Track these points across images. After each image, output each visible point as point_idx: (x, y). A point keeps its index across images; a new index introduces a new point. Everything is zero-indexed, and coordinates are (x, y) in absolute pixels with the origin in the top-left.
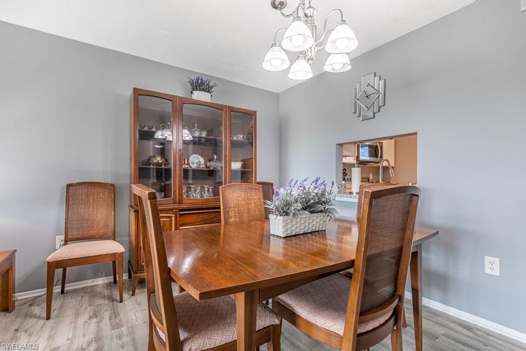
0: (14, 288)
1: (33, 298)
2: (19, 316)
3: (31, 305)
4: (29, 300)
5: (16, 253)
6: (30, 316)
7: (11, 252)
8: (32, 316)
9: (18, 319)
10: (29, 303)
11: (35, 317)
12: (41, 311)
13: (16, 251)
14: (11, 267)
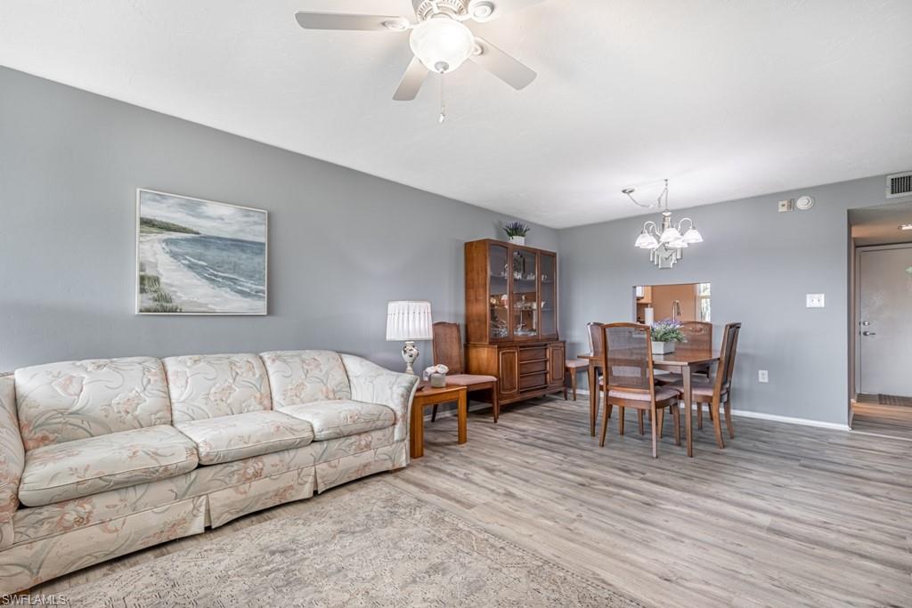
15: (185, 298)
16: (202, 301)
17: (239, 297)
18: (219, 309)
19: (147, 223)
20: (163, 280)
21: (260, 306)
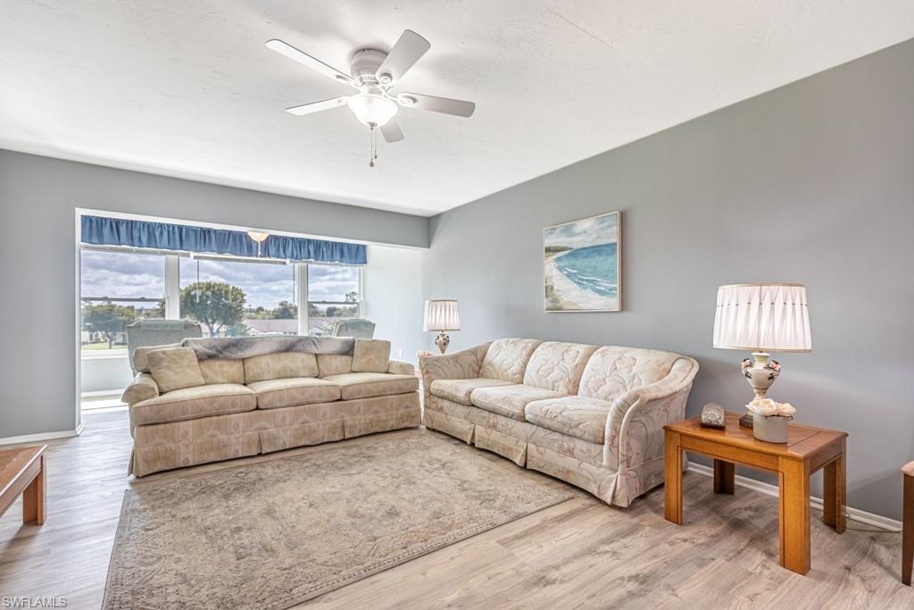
0: (844, 496)
1: (876, 529)
2: (852, 547)
3: (873, 539)
4: (871, 528)
5: (847, 438)
6: (870, 556)
7: (839, 435)
8: (874, 560)
9: (851, 552)
10: (872, 534)
11: (880, 565)
12: (893, 561)
13: (847, 435)
14: (840, 459)
15: (565, 299)
16: (575, 301)
17: (597, 296)
18: (584, 306)
19: (548, 250)
20: (555, 288)
21: (613, 303)
